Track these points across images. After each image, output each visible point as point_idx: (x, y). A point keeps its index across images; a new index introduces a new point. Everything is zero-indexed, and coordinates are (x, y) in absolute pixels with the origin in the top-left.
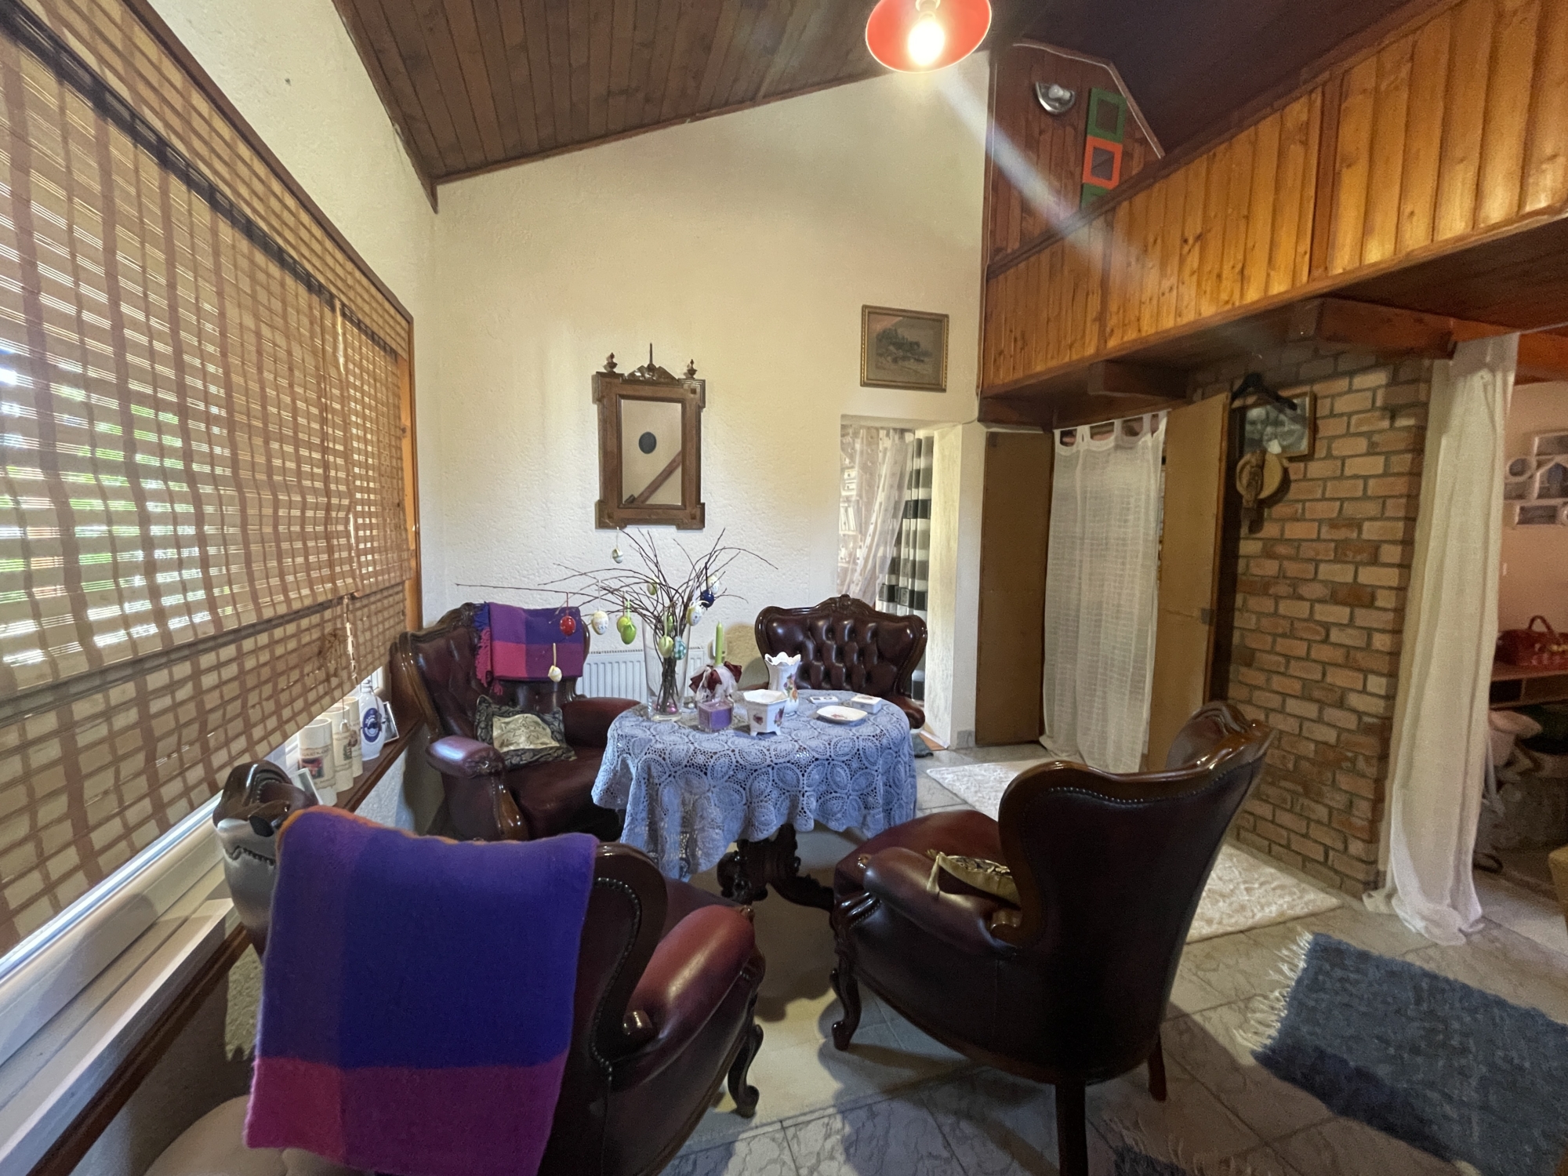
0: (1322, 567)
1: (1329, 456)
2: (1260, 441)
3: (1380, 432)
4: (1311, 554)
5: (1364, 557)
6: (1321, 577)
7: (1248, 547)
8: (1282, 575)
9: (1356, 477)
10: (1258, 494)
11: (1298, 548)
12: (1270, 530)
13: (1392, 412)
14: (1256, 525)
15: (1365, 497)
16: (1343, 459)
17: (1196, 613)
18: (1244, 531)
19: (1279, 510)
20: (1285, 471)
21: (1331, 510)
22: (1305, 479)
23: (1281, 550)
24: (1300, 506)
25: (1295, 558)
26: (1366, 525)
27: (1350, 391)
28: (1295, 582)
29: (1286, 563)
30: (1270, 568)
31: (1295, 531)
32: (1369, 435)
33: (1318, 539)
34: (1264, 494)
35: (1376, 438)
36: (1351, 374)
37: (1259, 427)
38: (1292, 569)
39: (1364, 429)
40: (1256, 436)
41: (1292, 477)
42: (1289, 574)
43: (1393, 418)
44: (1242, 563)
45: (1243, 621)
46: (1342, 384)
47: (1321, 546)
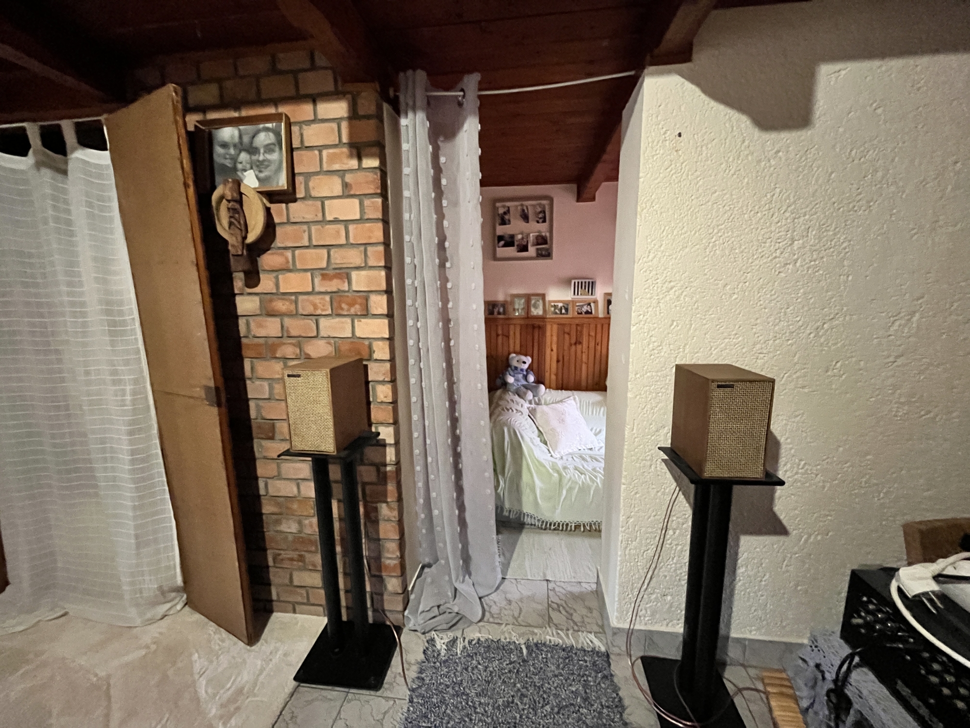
0: (323, 322)
1: (308, 197)
2: (235, 169)
3: (351, 171)
4: (310, 310)
5: (356, 309)
6: (323, 333)
7: (245, 304)
8: (285, 334)
9: (336, 221)
10: (245, 238)
11: (296, 302)
12: (266, 284)
13: (358, 150)
14: (252, 277)
15: (348, 245)
16: (323, 200)
17: (200, 392)
18: (239, 283)
19: (267, 260)
20: (268, 210)
21: (318, 259)
22: (289, 222)
23: (281, 306)
24: (289, 254)
25: (294, 315)
26: (354, 275)
27: (315, 120)
28: (300, 341)
29: (287, 321)
30: (271, 328)
31: (292, 283)
32: (341, 173)
33: (312, 293)
34: (251, 238)
35: (348, 178)
36: (314, 99)
37: (232, 151)
38: (295, 326)
39: (336, 167)
40: (228, 163)
41: (277, 220)
42: (293, 333)
43: (360, 158)
44: (242, 322)
45: (255, 390)
46: (305, 110)
47: (316, 299)
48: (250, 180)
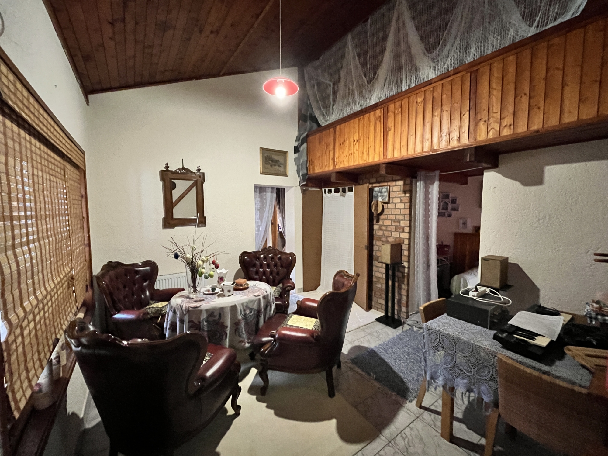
0: (393, 233)
1: (392, 203)
2: (377, 197)
3: (403, 197)
4: (390, 229)
5: (401, 230)
6: (392, 236)
7: (376, 227)
8: (384, 235)
9: (398, 209)
10: (377, 212)
11: (387, 227)
12: (381, 223)
13: (405, 192)
14: (378, 221)
15: (401, 214)
16: (395, 203)
17: (364, 246)
18: (375, 222)
19: (382, 217)
20: (383, 206)
21: (393, 217)
22: (387, 208)
23: (383, 228)
24: (386, 216)
25: (386, 230)
26: (401, 222)
27: (396, 185)
28: (387, 237)
29: (385, 232)
30: (380, 233)
31: (387, 223)
32: (400, 197)
33: (391, 225)
34: (379, 212)
35: (402, 198)
36: (396, 181)
37: (377, 193)
38: (386, 233)
39: (400, 196)
40: (376, 195)
41: (385, 207)
42: (385, 235)
43: (405, 194)
44: (374, 231)
45: (375, 248)
46: (394, 183)
47: (392, 227)
48: (380, 199)
